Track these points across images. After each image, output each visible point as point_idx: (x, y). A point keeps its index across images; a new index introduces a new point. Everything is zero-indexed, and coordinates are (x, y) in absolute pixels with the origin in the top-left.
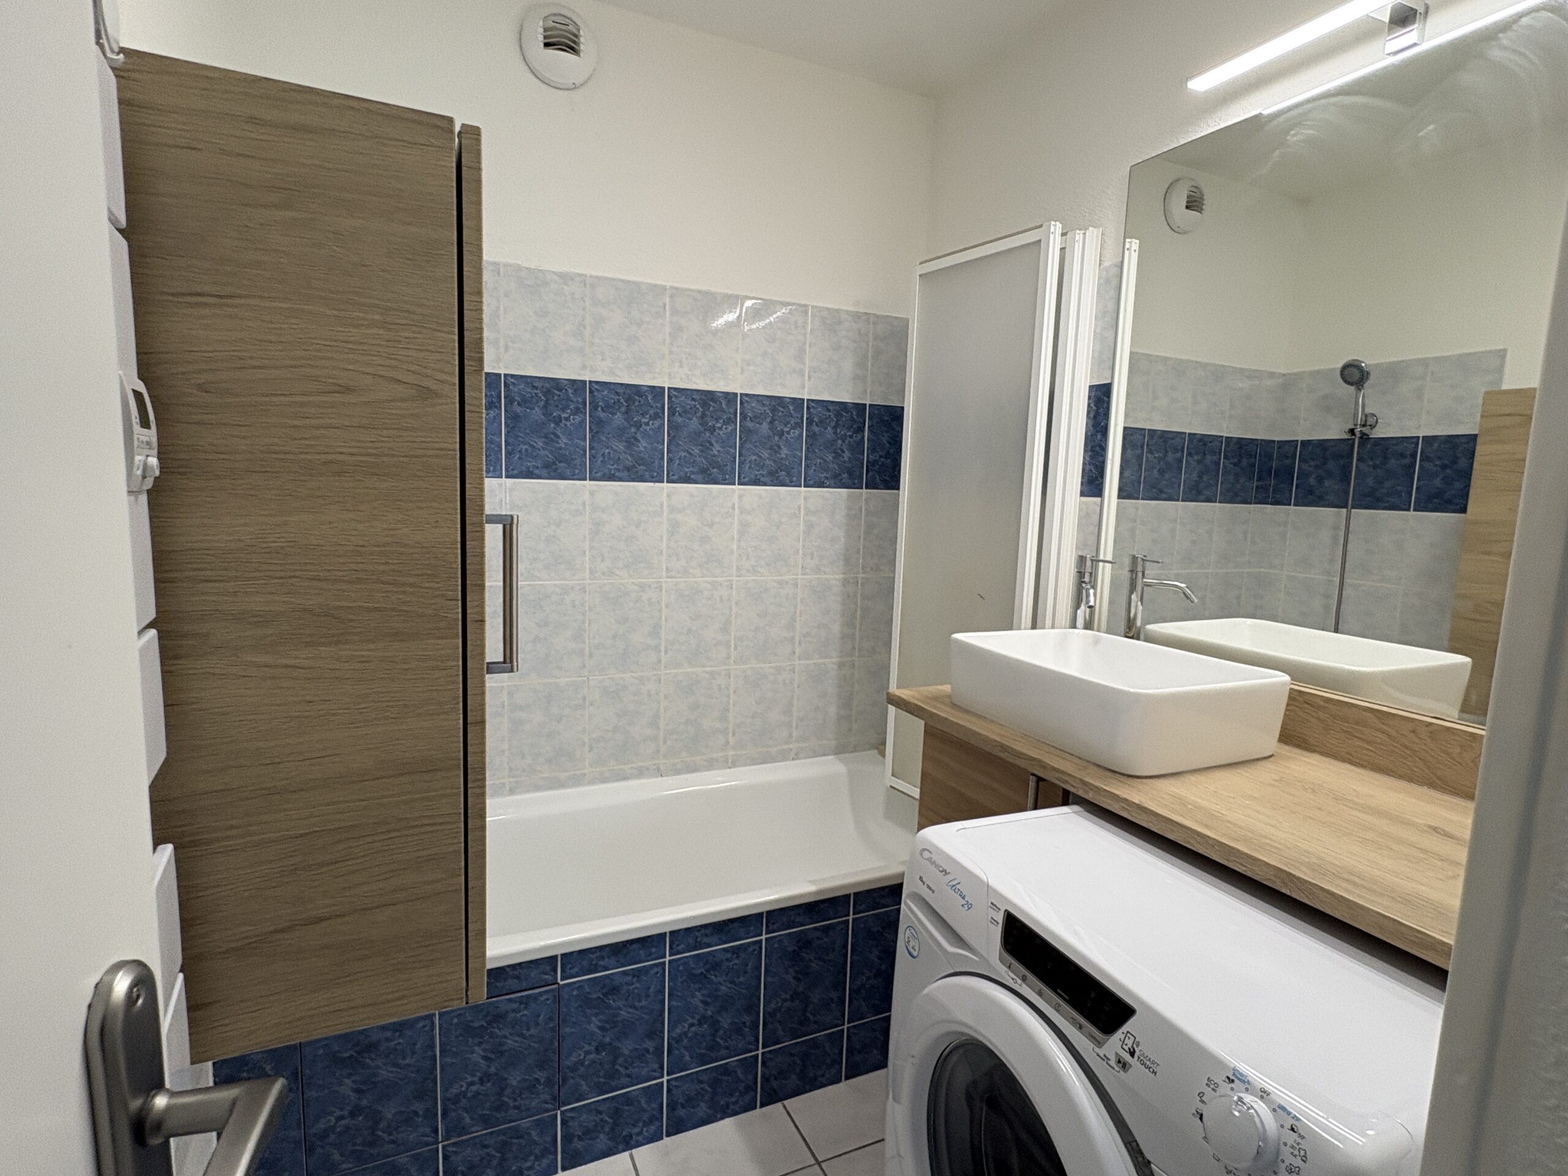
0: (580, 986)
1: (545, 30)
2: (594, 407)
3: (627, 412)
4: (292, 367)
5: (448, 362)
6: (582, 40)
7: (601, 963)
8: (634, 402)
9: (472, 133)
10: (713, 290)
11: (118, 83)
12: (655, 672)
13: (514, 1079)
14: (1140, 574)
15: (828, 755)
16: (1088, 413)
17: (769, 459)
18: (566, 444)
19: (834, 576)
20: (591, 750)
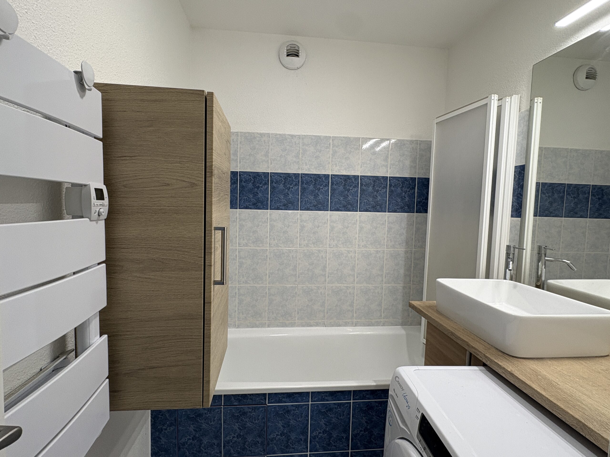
0: (275, 407)
1: (287, 50)
2: (302, 183)
3: (314, 185)
4: (151, 178)
5: (201, 174)
6: (300, 51)
7: (283, 400)
8: (318, 180)
9: (211, 94)
10: (350, 136)
11: (102, 94)
12: (324, 285)
13: (250, 439)
14: (543, 255)
15: (398, 325)
16: (515, 178)
17: (372, 201)
18: (292, 197)
19: (401, 250)
20: (298, 313)
